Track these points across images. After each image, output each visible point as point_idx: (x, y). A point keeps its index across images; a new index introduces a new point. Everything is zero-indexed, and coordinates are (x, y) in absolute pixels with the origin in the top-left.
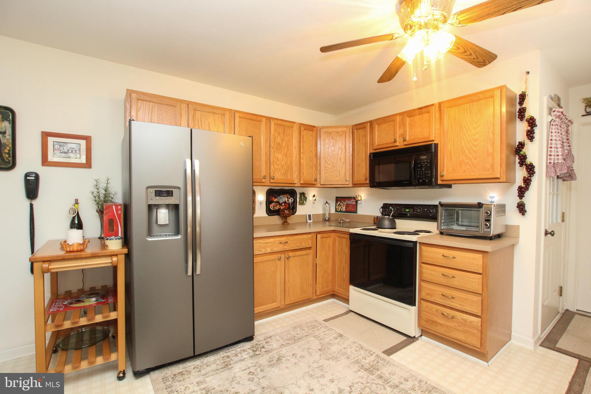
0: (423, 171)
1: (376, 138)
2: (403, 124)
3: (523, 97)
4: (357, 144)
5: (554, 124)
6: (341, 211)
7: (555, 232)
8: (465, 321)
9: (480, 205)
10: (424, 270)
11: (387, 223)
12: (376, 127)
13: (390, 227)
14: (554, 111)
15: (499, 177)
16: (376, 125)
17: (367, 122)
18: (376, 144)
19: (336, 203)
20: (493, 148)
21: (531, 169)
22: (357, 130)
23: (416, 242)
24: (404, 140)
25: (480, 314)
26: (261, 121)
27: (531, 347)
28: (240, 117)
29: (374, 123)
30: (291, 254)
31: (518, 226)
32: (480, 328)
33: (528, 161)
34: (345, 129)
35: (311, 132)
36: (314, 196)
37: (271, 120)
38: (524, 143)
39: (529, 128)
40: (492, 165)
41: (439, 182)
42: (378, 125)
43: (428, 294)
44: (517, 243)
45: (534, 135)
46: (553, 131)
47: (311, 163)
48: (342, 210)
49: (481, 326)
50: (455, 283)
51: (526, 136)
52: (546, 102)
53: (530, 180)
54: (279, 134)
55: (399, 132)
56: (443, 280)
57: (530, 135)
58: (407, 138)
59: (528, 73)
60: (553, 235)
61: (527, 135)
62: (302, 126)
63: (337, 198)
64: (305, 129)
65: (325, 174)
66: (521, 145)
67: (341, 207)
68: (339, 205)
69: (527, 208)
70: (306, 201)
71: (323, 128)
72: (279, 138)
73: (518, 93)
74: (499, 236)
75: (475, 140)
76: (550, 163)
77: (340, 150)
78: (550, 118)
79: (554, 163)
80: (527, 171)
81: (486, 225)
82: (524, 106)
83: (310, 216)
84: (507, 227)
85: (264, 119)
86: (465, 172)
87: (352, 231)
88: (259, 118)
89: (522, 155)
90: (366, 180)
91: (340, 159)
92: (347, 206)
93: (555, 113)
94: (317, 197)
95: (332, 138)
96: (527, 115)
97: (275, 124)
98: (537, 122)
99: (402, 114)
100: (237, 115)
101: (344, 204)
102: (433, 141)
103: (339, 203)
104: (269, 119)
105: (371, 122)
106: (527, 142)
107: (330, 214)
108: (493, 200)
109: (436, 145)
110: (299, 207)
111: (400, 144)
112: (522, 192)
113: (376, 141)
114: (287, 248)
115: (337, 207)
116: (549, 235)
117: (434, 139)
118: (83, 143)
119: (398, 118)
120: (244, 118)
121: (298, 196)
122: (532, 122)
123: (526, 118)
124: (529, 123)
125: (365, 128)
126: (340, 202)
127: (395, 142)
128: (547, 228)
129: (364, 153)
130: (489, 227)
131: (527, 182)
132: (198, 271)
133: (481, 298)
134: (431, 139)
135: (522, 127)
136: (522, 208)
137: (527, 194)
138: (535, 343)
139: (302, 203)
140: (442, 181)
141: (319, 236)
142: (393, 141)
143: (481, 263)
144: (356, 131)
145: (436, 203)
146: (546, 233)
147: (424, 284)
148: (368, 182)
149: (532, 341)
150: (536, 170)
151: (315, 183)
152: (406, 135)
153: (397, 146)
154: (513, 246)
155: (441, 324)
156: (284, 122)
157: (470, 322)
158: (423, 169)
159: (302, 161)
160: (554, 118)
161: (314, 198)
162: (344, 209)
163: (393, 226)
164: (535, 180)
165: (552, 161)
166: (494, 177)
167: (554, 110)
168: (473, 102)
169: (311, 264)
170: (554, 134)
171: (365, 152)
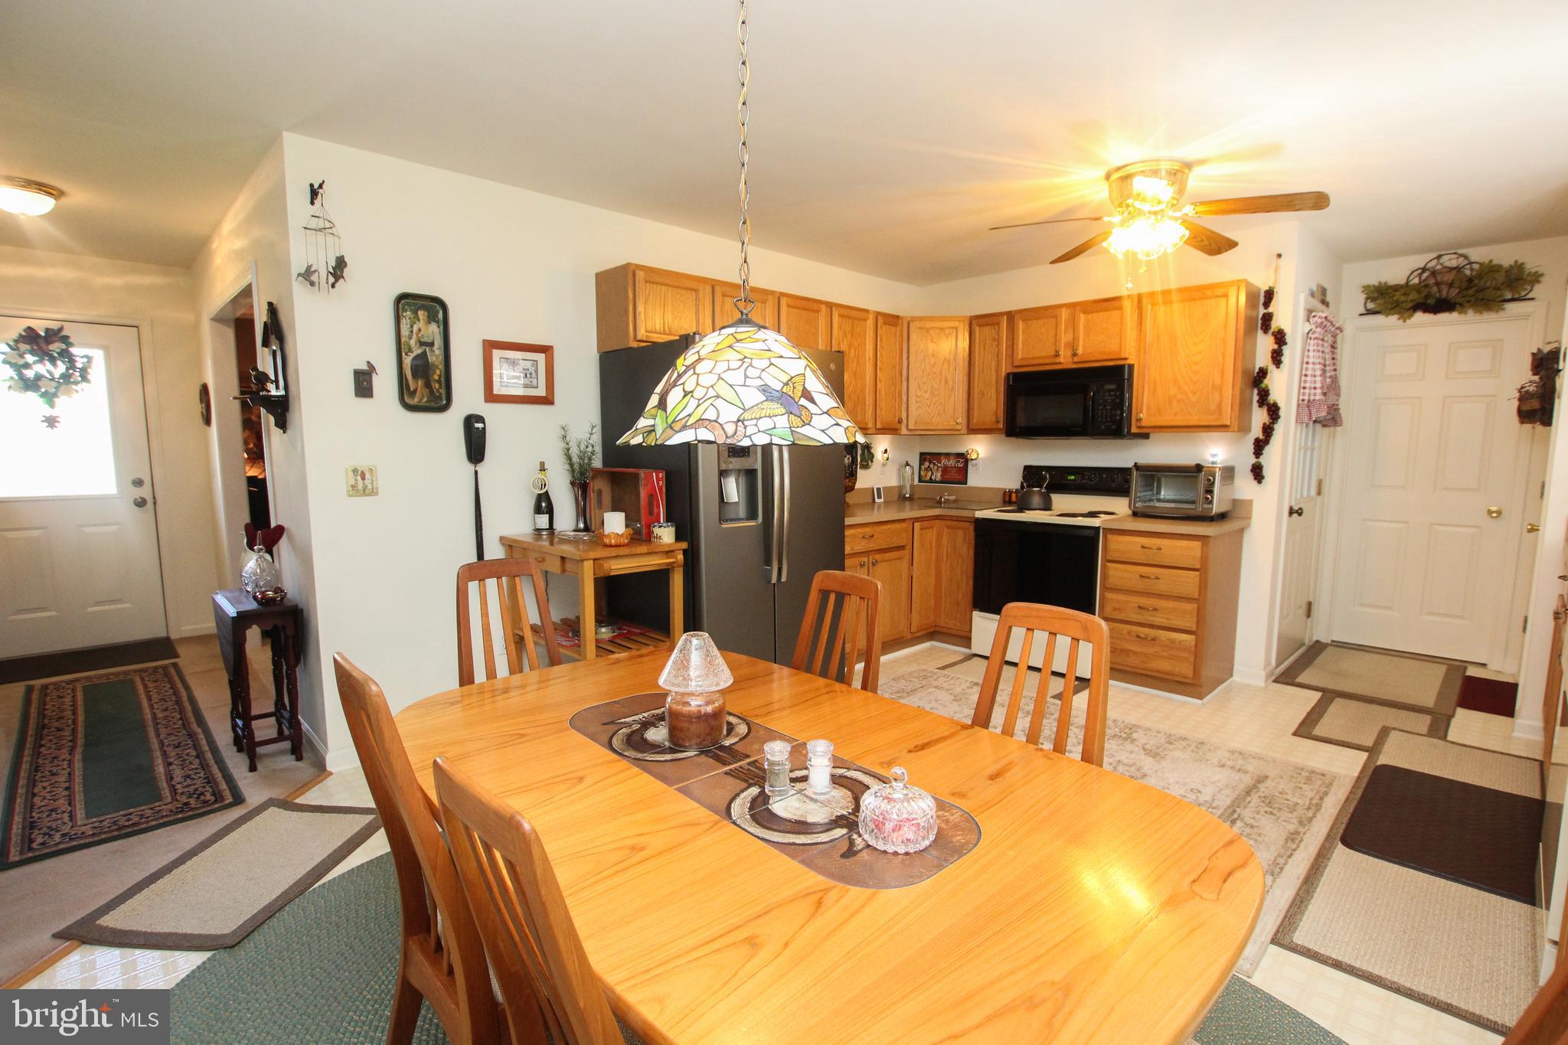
0: (1107, 410)
1: (1020, 346)
2: (1073, 324)
3: (1269, 295)
4: (979, 354)
5: (1313, 336)
6: (931, 481)
7: (1304, 510)
8: (1173, 641)
9: (1199, 468)
10: (1111, 572)
11: (1036, 500)
12: (1021, 326)
13: (1041, 507)
14: (1314, 316)
15: (1229, 424)
16: (1021, 322)
17: (1001, 314)
18: (1020, 357)
19: (921, 464)
20: (1222, 378)
21: (1274, 411)
22: (980, 326)
23: (1097, 529)
24: (1074, 355)
25: (1194, 629)
26: (818, 311)
27: (1261, 683)
28: (788, 306)
29: (1017, 317)
30: (878, 557)
31: (1251, 502)
32: (1193, 649)
33: (1272, 398)
34: (956, 324)
35: (893, 328)
36: (886, 451)
37: (834, 308)
38: (1267, 370)
39: (1276, 347)
40: (1219, 406)
41: (1134, 430)
42: (1024, 321)
43: (1115, 609)
44: (1249, 525)
45: (1283, 358)
46: (1311, 348)
47: (893, 388)
48: (933, 478)
49: (1196, 645)
50: (1161, 587)
51: (1270, 359)
52: (1303, 301)
53: (1272, 429)
54: (845, 334)
55: (1065, 338)
56: (1141, 585)
57: (1277, 358)
58: (1080, 352)
59: (1279, 256)
60: (1300, 514)
61: (1272, 357)
62: (880, 317)
63: (922, 454)
64: (885, 323)
65: (917, 409)
66: (1263, 373)
67: (932, 474)
68: (927, 469)
69: (1265, 472)
70: (872, 461)
71: (914, 319)
72: (845, 342)
73: (1264, 288)
74: (1223, 517)
75: (1196, 364)
76: (1303, 400)
77: (946, 365)
78: (1308, 327)
79: (1309, 401)
80: (1269, 414)
81: (1207, 499)
82: (1270, 310)
83: (879, 490)
84: (1235, 502)
85: (823, 307)
86: (1176, 414)
87: (979, 514)
88: (815, 306)
89: (1263, 390)
90: (998, 422)
91: (946, 382)
92: (945, 470)
93: (1315, 319)
94: (890, 454)
95: (932, 341)
96: (1275, 325)
97: (840, 315)
98: (1288, 338)
99: (1072, 306)
100: (784, 301)
101: (938, 467)
102: (1126, 359)
103: (927, 464)
104: (830, 306)
105: (1011, 316)
106: (1272, 368)
107: (912, 487)
108: (1215, 460)
109: (1131, 367)
110: (860, 473)
111: (1065, 361)
112: (1259, 446)
113: (1020, 353)
114: (873, 545)
115: (922, 473)
116: (1295, 515)
117: (1127, 356)
118: (541, 358)
119: (1064, 314)
120: (795, 308)
121: (859, 452)
122: (1280, 338)
123: (1272, 331)
124: (1276, 338)
125: (998, 324)
126: (930, 463)
127: (1057, 355)
128: (1293, 504)
129: (994, 373)
130: (1211, 502)
131: (1268, 430)
132: (784, 579)
133: (1196, 606)
134: (1123, 356)
135: (1265, 344)
136: (1258, 473)
137: (1267, 450)
138: (1268, 676)
139: (866, 467)
140: (1139, 427)
141: (917, 525)
142: (1053, 353)
143: (1198, 554)
144: (978, 328)
145: (1130, 464)
146: (1291, 512)
147: (1109, 595)
148: (1001, 426)
149: (1263, 674)
150: (1282, 413)
151: (898, 426)
152: (1078, 345)
153: (1060, 363)
154: (1241, 531)
155: (1135, 653)
156: (854, 312)
157: (1180, 642)
158: (1108, 407)
159: (879, 386)
160: (1313, 327)
161: (886, 455)
162: (938, 476)
163: (1047, 507)
164: (1279, 428)
165: (1306, 398)
166: (1221, 423)
167: (1314, 314)
168: (1194, 299)
169: (905, 576)
170: (1311, 354)
171: (997, 371)
